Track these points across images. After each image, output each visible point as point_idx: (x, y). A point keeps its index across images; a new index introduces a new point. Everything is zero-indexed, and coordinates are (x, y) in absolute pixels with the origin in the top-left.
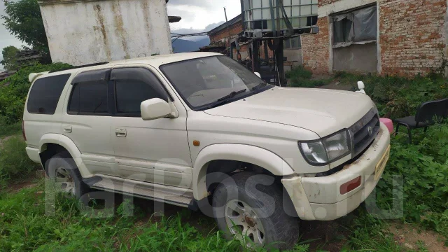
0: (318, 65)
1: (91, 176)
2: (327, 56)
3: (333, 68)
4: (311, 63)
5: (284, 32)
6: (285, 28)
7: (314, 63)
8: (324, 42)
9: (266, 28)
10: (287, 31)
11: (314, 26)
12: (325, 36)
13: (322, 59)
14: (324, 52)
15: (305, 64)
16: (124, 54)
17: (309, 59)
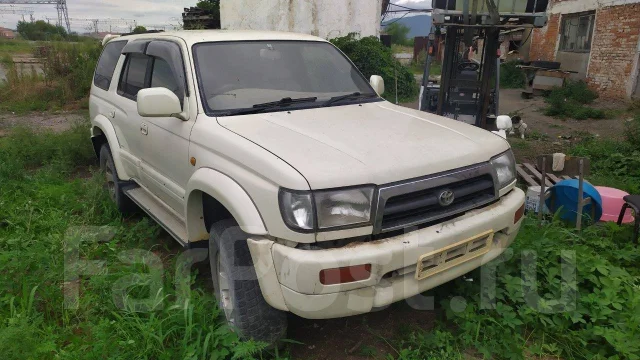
0: (610, 84)
1: (128, 179)
2: (628, 72)
3: (634, 93)
4: (600, 79)
5: (484, 18)
6: (486, 13)
7: (605, 79)
8: (628, 46)
9: (454, 9)
10: (488, 17)
11: (540, 14)
12: (633, 37)
13: (619, 75)
14: (625, 64)
15: (590, 79)
16: (312, 29)
17: (598, 70)
